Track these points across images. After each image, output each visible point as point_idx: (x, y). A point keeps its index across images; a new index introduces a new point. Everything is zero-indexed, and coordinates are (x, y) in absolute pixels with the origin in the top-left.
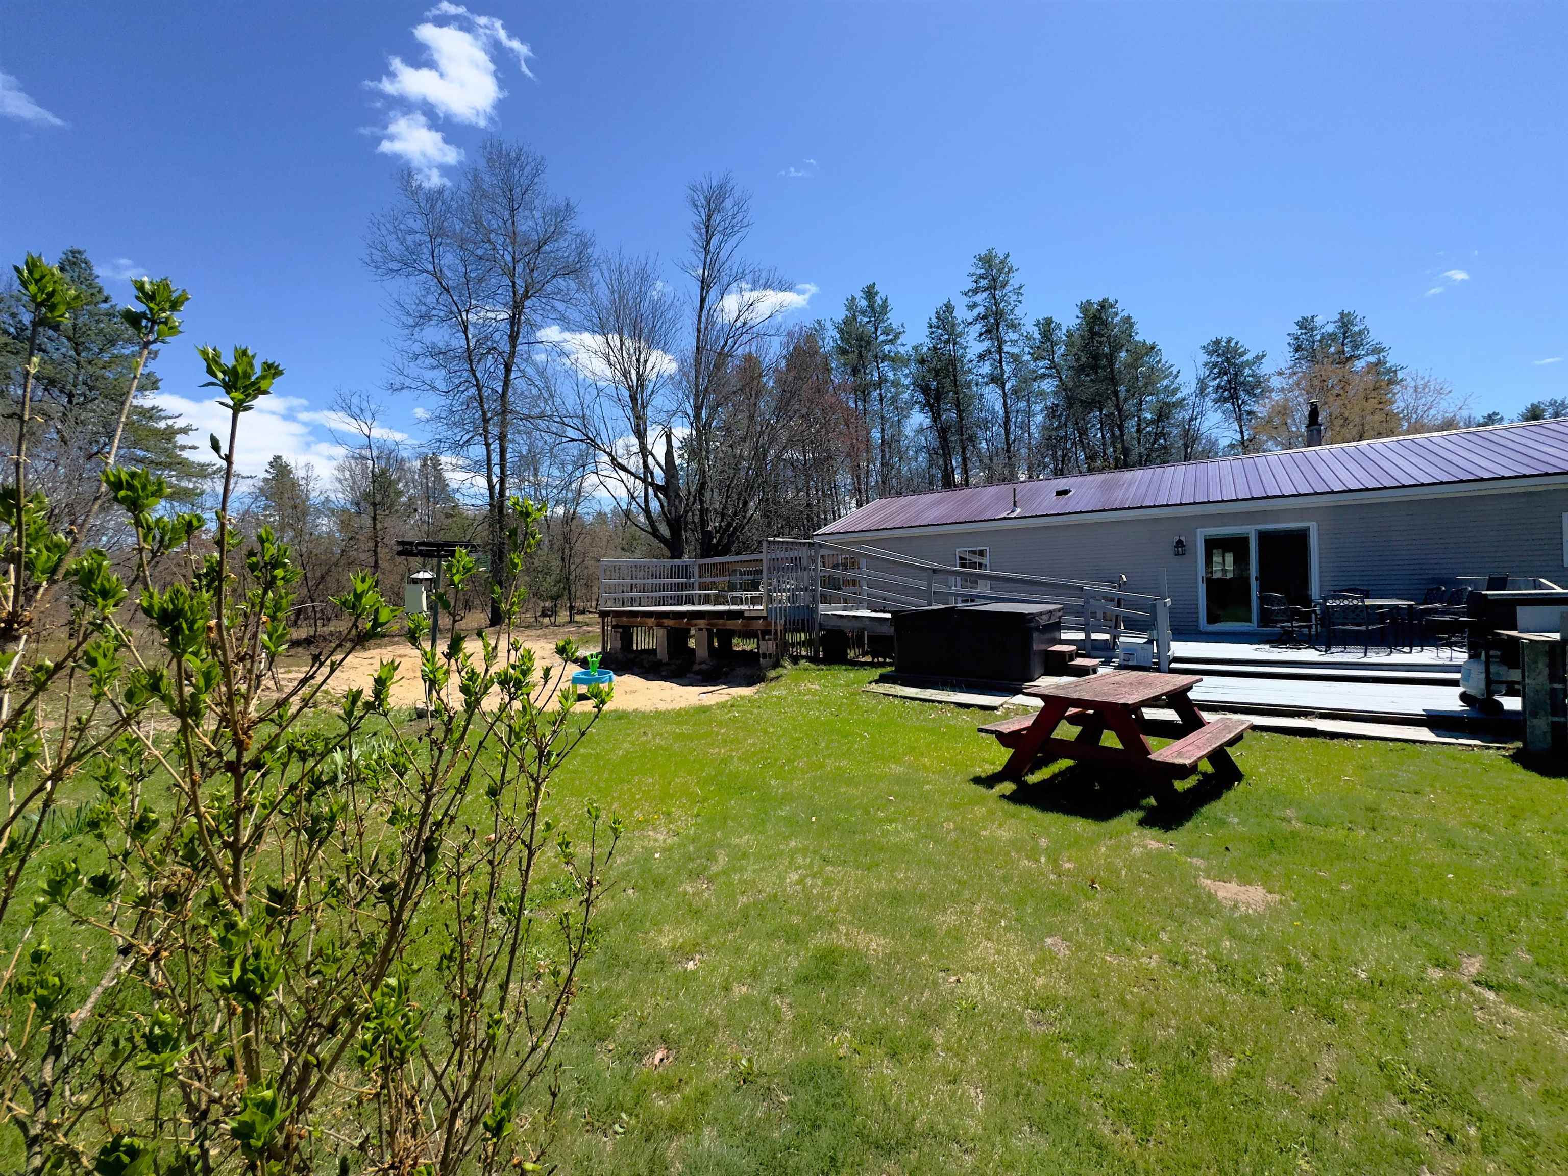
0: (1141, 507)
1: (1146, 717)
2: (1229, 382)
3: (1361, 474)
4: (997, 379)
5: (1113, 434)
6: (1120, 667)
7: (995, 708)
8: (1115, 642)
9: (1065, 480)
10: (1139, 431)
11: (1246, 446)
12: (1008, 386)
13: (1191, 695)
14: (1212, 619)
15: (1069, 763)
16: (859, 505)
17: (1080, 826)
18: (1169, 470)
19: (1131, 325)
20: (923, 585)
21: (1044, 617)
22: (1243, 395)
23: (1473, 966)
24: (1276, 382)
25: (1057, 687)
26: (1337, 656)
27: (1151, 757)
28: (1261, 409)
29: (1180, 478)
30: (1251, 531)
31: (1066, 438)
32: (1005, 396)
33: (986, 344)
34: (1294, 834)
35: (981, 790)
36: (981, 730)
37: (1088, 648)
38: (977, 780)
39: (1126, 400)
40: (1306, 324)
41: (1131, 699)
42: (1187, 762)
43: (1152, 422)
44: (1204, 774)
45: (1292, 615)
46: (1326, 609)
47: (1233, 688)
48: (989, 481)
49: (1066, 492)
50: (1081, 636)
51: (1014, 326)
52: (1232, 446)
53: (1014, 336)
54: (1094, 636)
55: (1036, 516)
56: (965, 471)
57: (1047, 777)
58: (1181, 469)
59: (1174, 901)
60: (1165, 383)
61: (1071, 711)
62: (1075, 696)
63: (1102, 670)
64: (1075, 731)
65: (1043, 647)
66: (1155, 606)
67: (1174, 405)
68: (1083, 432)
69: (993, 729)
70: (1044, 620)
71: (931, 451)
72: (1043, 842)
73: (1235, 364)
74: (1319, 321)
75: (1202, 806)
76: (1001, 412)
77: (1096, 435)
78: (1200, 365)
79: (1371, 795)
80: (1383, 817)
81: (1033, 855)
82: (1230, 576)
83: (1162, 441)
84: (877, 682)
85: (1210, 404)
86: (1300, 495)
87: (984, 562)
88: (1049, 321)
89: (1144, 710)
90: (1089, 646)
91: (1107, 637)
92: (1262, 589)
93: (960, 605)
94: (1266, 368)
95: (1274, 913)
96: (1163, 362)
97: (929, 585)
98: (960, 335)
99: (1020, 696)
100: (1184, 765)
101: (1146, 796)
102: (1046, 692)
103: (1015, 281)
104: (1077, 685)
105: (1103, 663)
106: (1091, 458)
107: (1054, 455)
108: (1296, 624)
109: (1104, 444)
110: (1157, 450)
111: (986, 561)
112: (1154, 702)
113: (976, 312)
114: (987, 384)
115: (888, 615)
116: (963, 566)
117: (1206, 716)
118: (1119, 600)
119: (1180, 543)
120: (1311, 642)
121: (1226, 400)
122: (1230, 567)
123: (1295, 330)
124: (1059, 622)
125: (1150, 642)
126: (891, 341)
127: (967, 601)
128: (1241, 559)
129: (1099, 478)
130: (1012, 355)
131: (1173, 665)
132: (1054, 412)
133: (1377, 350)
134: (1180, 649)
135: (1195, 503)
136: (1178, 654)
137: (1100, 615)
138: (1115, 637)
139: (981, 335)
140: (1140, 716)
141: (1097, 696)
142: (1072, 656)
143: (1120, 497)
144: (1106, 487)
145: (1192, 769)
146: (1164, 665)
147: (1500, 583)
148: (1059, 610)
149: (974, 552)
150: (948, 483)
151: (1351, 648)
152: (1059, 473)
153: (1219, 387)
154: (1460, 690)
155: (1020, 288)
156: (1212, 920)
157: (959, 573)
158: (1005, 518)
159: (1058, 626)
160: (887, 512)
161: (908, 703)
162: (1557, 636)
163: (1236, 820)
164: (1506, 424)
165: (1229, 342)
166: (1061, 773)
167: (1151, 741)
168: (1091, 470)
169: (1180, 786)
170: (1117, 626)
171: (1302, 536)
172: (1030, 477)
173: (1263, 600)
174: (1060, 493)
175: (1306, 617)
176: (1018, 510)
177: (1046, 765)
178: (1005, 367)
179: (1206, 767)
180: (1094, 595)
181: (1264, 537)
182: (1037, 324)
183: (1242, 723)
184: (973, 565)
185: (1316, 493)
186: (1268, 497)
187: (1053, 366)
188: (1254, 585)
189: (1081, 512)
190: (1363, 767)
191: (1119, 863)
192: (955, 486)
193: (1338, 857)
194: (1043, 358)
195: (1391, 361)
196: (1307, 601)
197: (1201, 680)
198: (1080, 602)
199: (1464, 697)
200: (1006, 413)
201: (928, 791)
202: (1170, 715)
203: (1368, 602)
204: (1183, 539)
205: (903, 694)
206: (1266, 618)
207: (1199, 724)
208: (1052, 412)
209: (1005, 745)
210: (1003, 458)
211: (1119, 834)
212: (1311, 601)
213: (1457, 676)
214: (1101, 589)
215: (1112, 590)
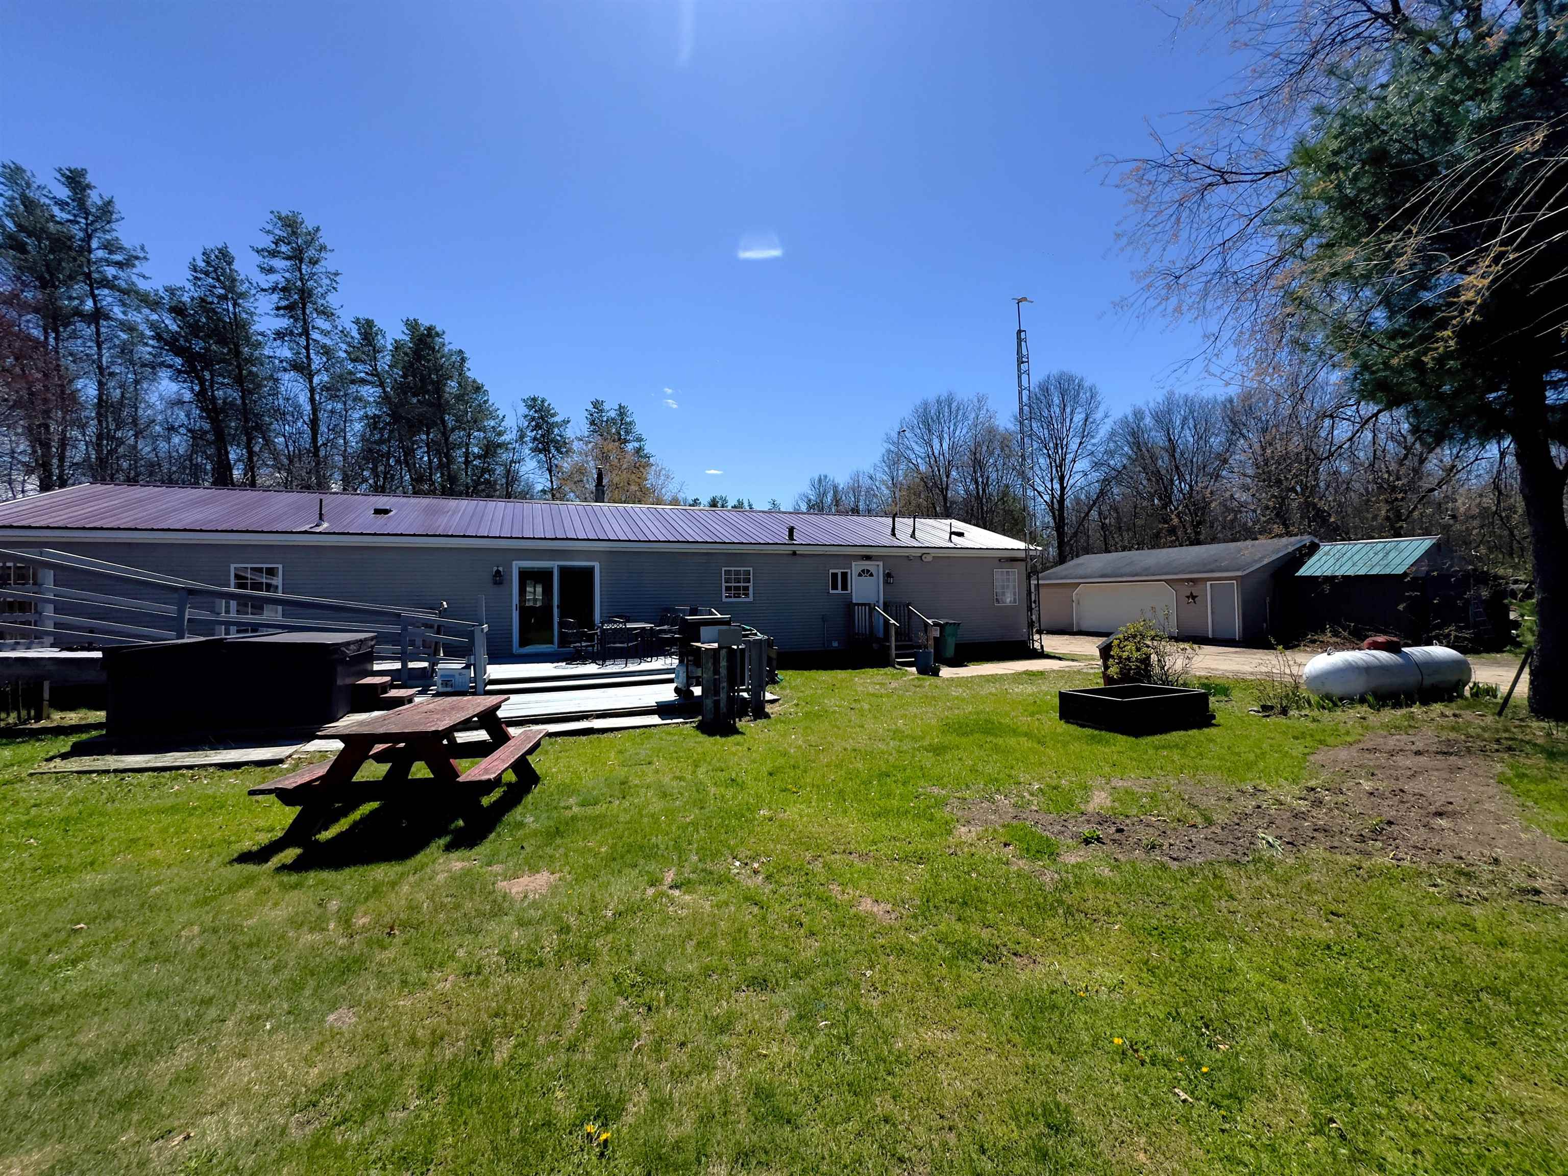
0: (464, 536)
1: (459, 741)
2: (543, 436)
3: (627, 529)
4: (302, 368)
5: (440, 460)
6: (438, 694)
7: (281, 761)
8: (433, 670)
9: (386, 499)
10: (467, 462)
11: (555, 494)
12: (316, 380)
13: (501, 714)
14: (523, 643)
15: (375, 805)
16: (45, 486)
17: (381, 872)
18: (491, 504)
19: (463, 360)
20: (171, 610)
21: (352, 647)
22: (553, 450)
23: (670, 877)
24: (576, 446)
25: (361, 723)
26: (610, 668)
27: (460, 779)
28: (566, 464)
29: (499, 514)
30: (554, 565)
31: (388, 455)
32: (312, 391)
33: (284, 323)
34: (574, 818)
35: (251, 868)
36: (252, 793)
37: (403, 678)
38: (245, 858)
39: (453, 430)
40: (597, 404)
41: (442, 726)
42: (492, 776)
43: (479, 457)
44: (509, 785)
45: (580, 637)
46: (604, 631)
47: (537, 702)
48: (287, 486)
49: (386, 512)
50: (397, 665)
51: (326, 313)
52: (544, 491)
53: (326, 326)
54: (411, 665)
55: (348, 534)
56: (250, 468)
57: (346, 827)
58: (501, 504)
59: (473, 913)
60: (492, 423)
61: (378, 748)
62: (381, 730)
63: (417, 700)
64: (385, 768)
65: (348, 681)
66: (473, 631)
67: (500, 445)
68: (409, 452)
69: (273, 787)
70: (351, 652)
71: (196, 435)
72: (334, 905)
73: (548, 423)
74: (606, 406)
75: (503, 815)
76: (308, 408)
77: (422, 456)
78: (519, 415)
79: (622, 772)
80: (630, 787)
81: (318, 926)
82: (539, 604)
83: (487, 476)
84: (64, 756)
85: (527, 451)
86: (588, 540)
87: (274, 582)
88: (369, 323)
89: (456, 734)
90: (405, 676)
91: (425, 664)
92: (562, 615)
93: (234, 636)
94: (570, 433)
95: (554, 890)
96: (490, 403)
97: (181, 612)
98: (242, 295)
99: (317, 741)
100: (489, 780)
101: (456, 819)
102: (347, 732)
103: (328, 263)
104: (384, 718)
105: (420, 693)
106: (418, 480)
107: (374, 471)
108: (584, 644)
109: (430, 468)
110: (482, 483)
111: (278, 581)
112: (466, 725)
113: (273, 278)
114: (285, 370)
115: (98, 655)
116: (240, 586)
117: (512, 731)
118: (439, 627)
119: (498, 572)
120: (594, 658)
121: (540, 451)
122: (539, 597)
123: (590, 407)
124: (372, 652)
125: (468, 667)
126: (119, 265)
127: (246, 631)
128: (548, 591)
129: (425, 501)
130: (324, 346)
131: (489, 687)
132: (375, 423)
133: (639, 440)
134: (495, 671)
135: (511, 538)
136: (493, 677)
137: (419, 642)
138: (433, 664)
139: (278, 309)
140: (452, 740)
141: (406, 727)
142: (385, 688)
143: (442, 524)
144: (431, 512)
145: (497, 782)
146: (480, 688)
147: (694, 612)
148: (372, 639)
149: (260, 570)
150: (223, 479)
151: (618, 661)
152: (379, 490)
153: (535, 439)
154: (673, 685)
155: (336, 274)
156: (505, 918)
157: (232, 596)
158: (305, 532)
159: (370, 657)
160: (104, 504)
161: (129, 778)
162: (716, 645)
163: (532, 819)
164: (702, 507)
165: (543, 401)
166: (364, 819)
167: (461, 764)
168: (417, 493)
169: (486, 801)
170: (436, 652)
171: (588, 573)
172: (344, 489)
173: (562, 625)
174: (378, 512)
175: (590, 638)
176: (325, 526)
177: (345, 815)
178: (313, 356)
179: (510, 777)
180: (414, 622)
181: (563, 570)
182: (357, 322)
183: (540, 731)
184: (257, 586)
185: (599, 540)
186: (567, 539)
187: (375, 373)
188: (556, 611)
189: (401, 535)
190: (620, 752)
191: (421, 896)
192: (233, 484)
193: (601, 827)
194: (364, 362)
195: (648, 449)
196: (591, 626)
197: (508, 699)
198: (395, 629)
199: (677, 690)
200: (315, 410)
201: (158, 896)
202: (482, 735)
203: (629, 626)
204: (501, 569)
205: (121, 766)
206: (564, 640)
207: (506, 738)
208: (373, 423)
209: (287, 805)
210: (308, 462)
211: (423, 866)
212: (594, 625)
213: (672, 676)
214: (420, 615)
215: (432, 617)
